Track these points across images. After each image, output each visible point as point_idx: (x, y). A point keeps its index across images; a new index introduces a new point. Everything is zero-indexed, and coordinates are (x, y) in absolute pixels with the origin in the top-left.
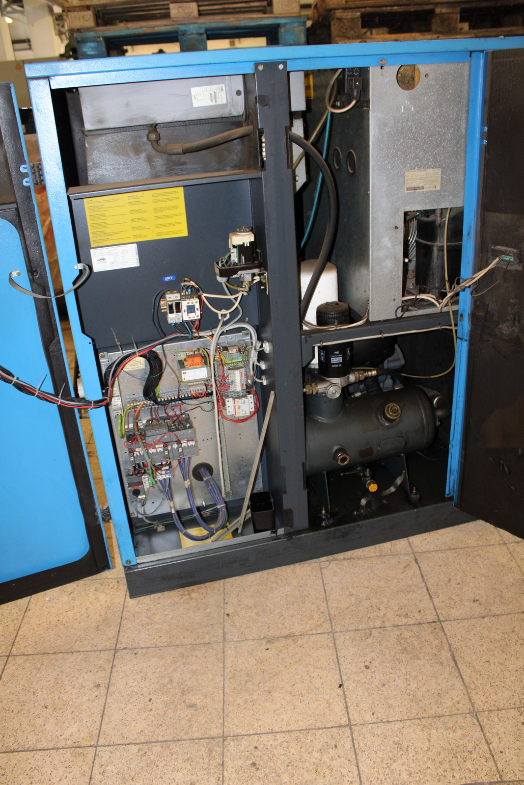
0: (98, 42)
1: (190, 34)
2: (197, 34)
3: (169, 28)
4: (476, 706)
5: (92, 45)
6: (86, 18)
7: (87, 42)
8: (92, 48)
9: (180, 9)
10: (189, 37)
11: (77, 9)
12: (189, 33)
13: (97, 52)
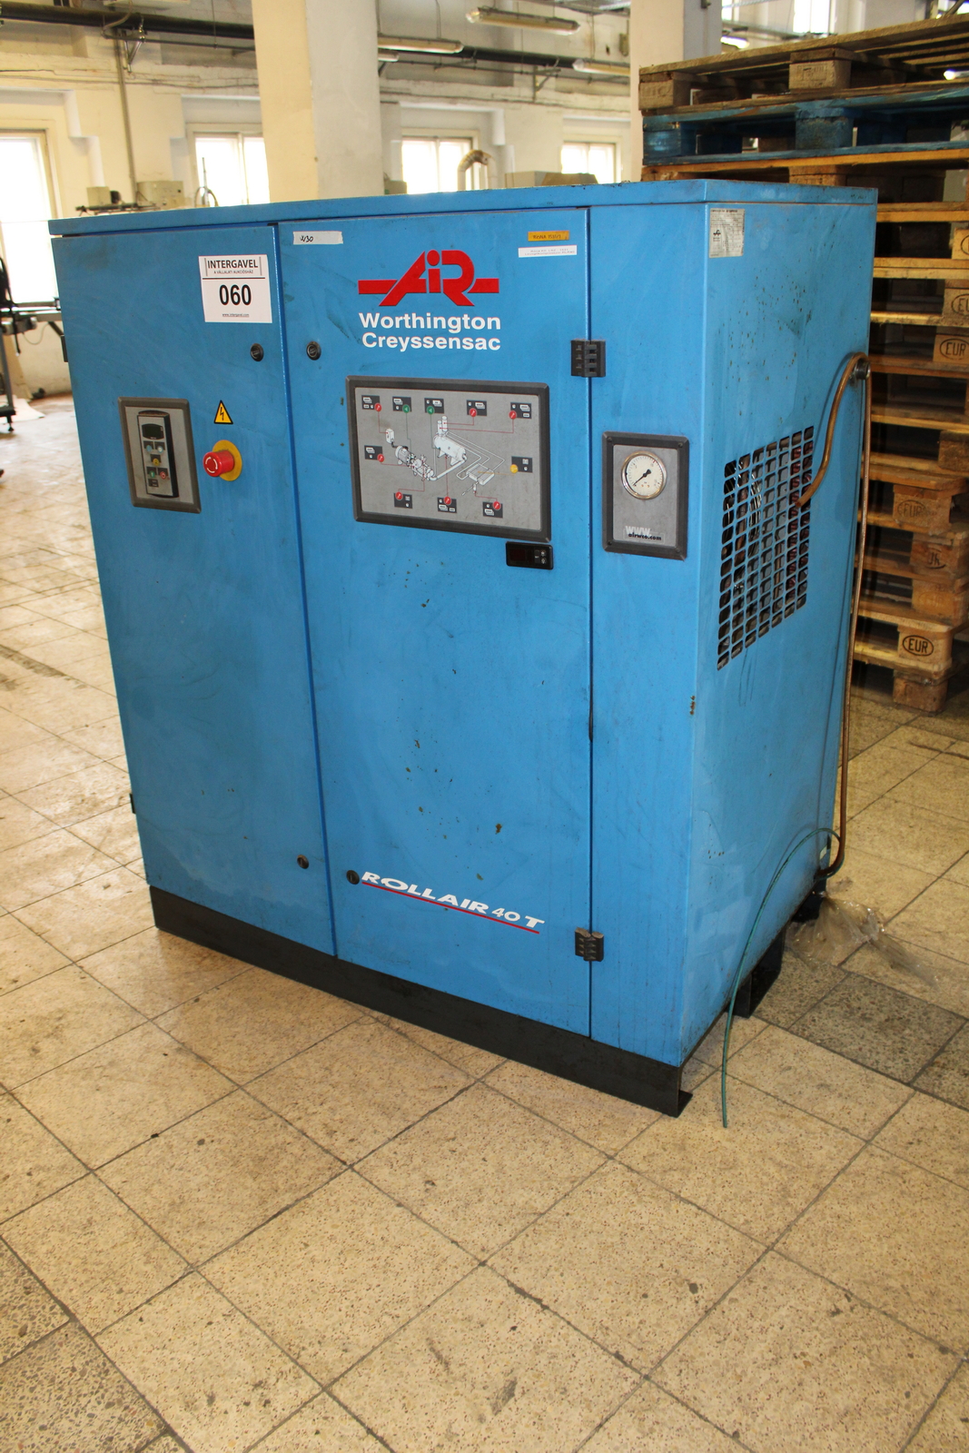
0: (671, 130)
1: (814, 119)
2: (826, 118)
3: (782, 108)
4: (208, 1266)
5: (663, 135)
6: (663, 92)
7: (656, 132)
8: (662, 140)
9: (806, 74)
10: (811, 123)
11: (653, 78)
12: (811, 116)
13: (668, 148)
